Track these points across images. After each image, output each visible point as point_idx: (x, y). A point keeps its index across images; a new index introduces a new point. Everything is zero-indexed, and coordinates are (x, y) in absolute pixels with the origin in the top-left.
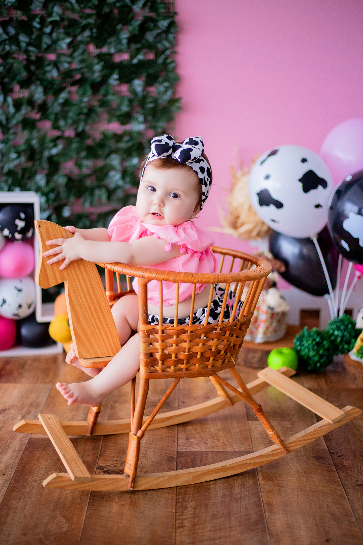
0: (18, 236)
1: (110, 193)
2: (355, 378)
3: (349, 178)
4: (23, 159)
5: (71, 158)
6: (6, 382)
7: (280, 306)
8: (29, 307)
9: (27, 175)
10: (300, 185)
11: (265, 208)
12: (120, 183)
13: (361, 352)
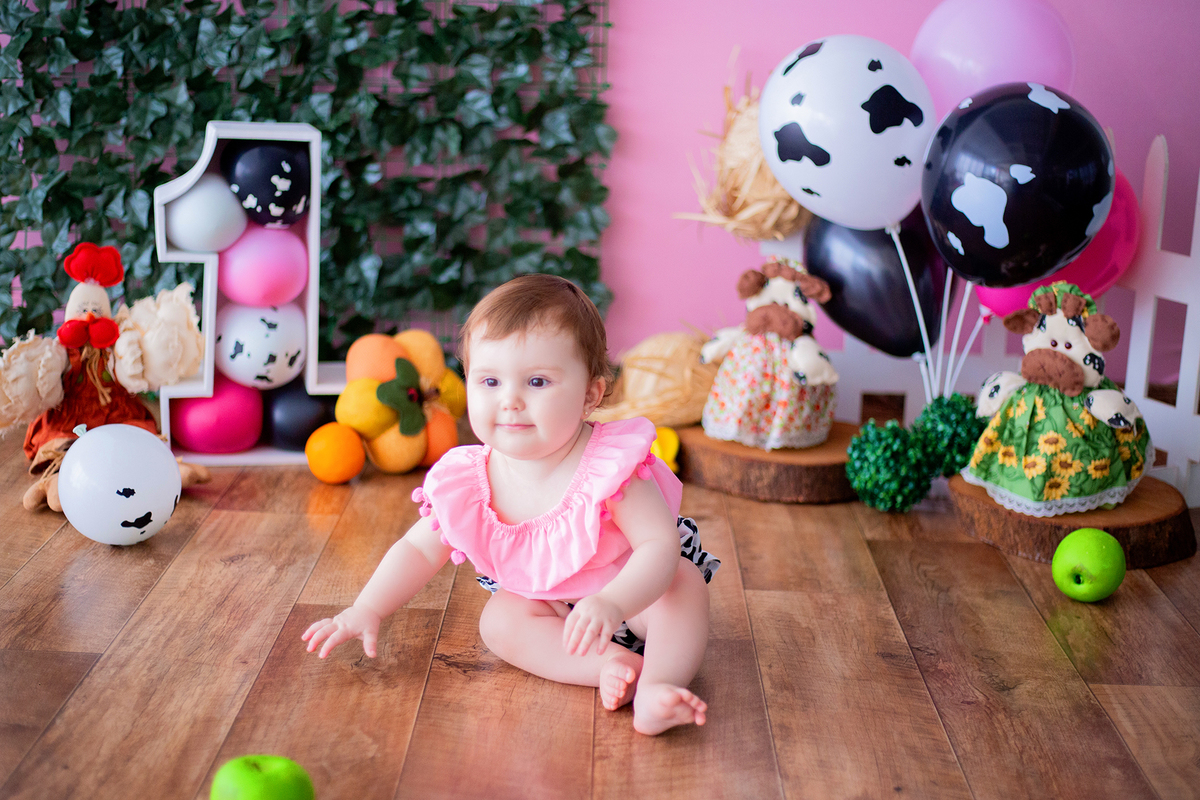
0: (276, 210)
1: (467, 136)
2: (972, 521)
3: (966, 104)
4: (284, 59)
5: (387, 60)
6: (243, 509)
7: (818, 372)
8: (292, 361)
9: (292, 94)
10: (865, 116)
11: (791, 163)
12: (490, 115)
13: (985, 468)
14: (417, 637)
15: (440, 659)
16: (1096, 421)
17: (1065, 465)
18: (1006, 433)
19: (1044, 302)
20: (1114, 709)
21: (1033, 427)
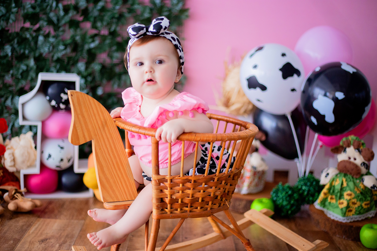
0: (62, 106)
2: (318, 223)
3: (318, 69)
4: (69, 50)
5: (105, 51)
6: (49, 218)
7: (261, 166)
8: (69, 160)
9: (71, 62)
10: (280, 73)
11: (252, 91)
13: (323, 203)
16: (365, 187)
17: (354, 203)
18: (331, 191)
19: (346, 143)
21: (342, 189)
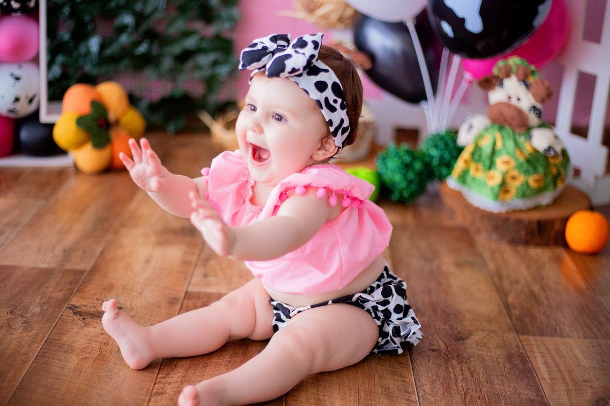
0: (15, 5)
2: (452, 212)
8: (30, 101)
13: (463, 178)
14: (61, 290)
15: (70, 308)
16: (536, 151)
17: (514, 178)
19: (504, 71)
20: (536, 357)
21: (494, 153)
